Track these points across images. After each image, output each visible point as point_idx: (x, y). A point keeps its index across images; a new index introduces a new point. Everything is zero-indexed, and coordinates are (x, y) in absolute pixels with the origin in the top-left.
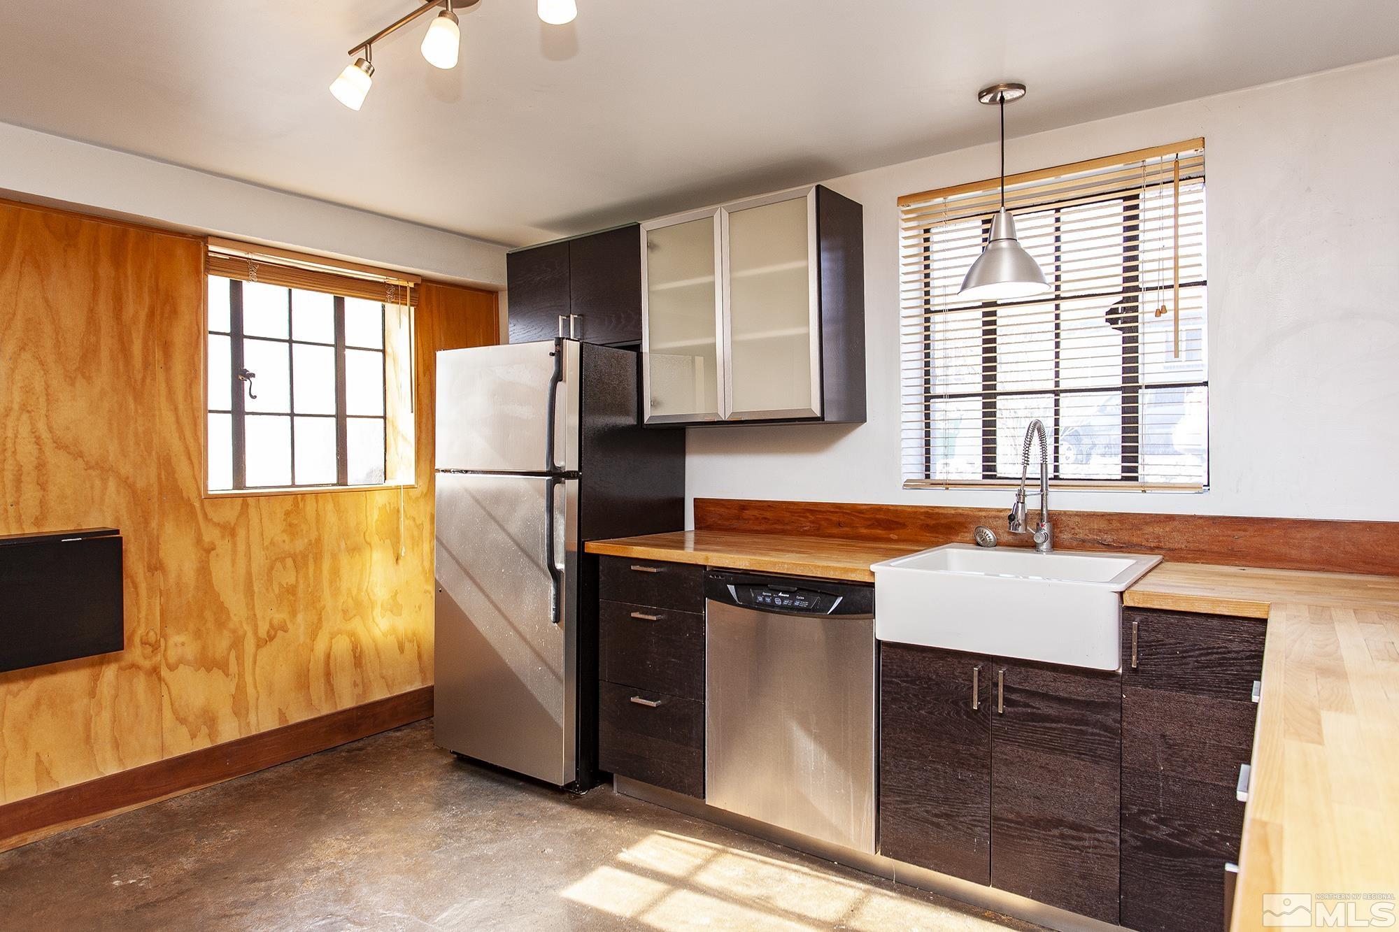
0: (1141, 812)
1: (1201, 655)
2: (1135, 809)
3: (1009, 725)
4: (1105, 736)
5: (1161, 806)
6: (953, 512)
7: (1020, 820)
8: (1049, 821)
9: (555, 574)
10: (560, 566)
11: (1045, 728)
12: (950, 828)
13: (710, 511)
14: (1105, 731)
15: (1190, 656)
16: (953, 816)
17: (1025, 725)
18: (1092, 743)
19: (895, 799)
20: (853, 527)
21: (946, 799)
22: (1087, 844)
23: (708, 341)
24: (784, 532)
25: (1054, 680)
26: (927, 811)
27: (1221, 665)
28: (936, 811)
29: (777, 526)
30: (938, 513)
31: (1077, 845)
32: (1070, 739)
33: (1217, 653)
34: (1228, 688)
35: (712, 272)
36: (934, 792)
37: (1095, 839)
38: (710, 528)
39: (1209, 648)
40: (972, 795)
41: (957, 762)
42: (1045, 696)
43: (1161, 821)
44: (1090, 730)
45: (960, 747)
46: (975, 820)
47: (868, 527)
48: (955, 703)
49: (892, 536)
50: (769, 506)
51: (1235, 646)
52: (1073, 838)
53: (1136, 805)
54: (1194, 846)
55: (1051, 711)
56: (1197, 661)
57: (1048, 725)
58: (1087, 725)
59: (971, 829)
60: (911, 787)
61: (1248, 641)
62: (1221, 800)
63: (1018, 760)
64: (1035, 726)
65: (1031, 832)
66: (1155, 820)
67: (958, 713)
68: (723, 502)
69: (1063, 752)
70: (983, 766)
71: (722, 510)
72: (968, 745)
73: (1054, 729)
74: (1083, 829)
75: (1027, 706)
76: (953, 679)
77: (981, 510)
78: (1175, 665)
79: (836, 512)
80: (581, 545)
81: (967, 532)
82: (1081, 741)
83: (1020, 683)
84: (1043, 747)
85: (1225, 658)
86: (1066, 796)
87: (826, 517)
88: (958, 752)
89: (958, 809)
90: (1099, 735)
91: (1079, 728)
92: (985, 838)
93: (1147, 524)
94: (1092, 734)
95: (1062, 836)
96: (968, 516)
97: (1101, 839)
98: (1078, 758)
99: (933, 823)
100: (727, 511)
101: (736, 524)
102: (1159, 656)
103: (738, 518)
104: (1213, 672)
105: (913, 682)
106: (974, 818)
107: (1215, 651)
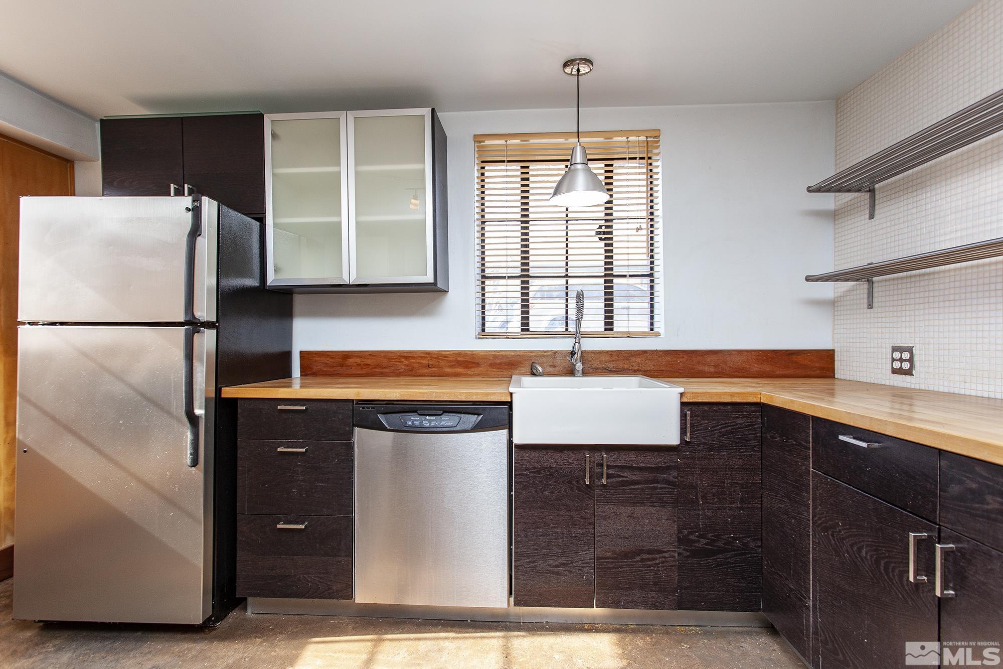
0: (690, 533)
1: (721, 428)
2: (686, 532)
3: (607, 492)
4: (669, 488)
5: (701, 526)
6: (513, 354)
7: (615, 555)
8: (634, 552)
9: (193, 420)
10: (199, 411)
11: (631, 489)
12: (566, 573)
13: (315, 361)
14: (668, 485)
15: (716, 430)
16: (568, 564)
17: (617, 490)
18: (661, 494)
19: (526, 561)
20: (440, 367)
21: (563, 553)
22: (658, 561)
23: (334, 219)
24: (382, 375)
25: (637, 456)
26: (549, 565)
27: (732, 433)
28: (556, 563)
29: (377, 370)
30: (502, 355)
31: (652, 564)
32: (647, 494)
33: (730, 426)
34: (736, 446)
35: (338, 164)
36: (556, 550)
37: (663, 557)
38: (315, 374)
39: (726, 423)
40: (582, 545)
41: (571, 525)
42: (631, 468)
43: (701, 536)
44: (659, 486)
45: (573, 513)
46: (583, 563)
47: (451, 367)
48: (570, 482)
49: (469, 372)
50: (369, 355)
51: (740, 421)
52: (649, 560)
53: (686, 529)
54: (719, 547)
55: (634, 478)
56: (720, 432)
57: (633, 487)
58: (658, 482)
59: (580, 570)
60: (537, 550)
61: (746, 417)
62: (733, 515)
63: (613, 514)
64: (624, 490)
65: (622, 562)
66: (697, 537)
67: (572, 489)
68: (327, 353)
69: (643, 504)
70: (590, 524)
71: (327, 360)
72: (579, 510)
73: (637, 489)
74: (655, 552)
75: (619, 476)
76: (568, 465)
77: (532, 352)
78: (707, 436)
79: (426, 357)
80: (218, 391)
81: (522, 367)
82: (654, 494)
83: (614, 462)
84: (630, 503)
85: (734, 429)
86: (645, 533)
87: (418, 361)
88: (572, 517)
89: (572, 558)
90: (665, 488)
91: (652, 485)
92: (591, 574)
93: (632, 356)
94: (661, 488)
95: (642, 560)
96: (523, 356)
97: (667, 556)
98: (651, 506)
99: (553, 573)
100: (332, 360)
101: (339, 370)
102: (699, 432)
103: (342, 366)
104: (728, 438)
105: (539, 472)
106: (583, 562)
107: (729, 424)
